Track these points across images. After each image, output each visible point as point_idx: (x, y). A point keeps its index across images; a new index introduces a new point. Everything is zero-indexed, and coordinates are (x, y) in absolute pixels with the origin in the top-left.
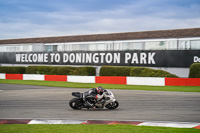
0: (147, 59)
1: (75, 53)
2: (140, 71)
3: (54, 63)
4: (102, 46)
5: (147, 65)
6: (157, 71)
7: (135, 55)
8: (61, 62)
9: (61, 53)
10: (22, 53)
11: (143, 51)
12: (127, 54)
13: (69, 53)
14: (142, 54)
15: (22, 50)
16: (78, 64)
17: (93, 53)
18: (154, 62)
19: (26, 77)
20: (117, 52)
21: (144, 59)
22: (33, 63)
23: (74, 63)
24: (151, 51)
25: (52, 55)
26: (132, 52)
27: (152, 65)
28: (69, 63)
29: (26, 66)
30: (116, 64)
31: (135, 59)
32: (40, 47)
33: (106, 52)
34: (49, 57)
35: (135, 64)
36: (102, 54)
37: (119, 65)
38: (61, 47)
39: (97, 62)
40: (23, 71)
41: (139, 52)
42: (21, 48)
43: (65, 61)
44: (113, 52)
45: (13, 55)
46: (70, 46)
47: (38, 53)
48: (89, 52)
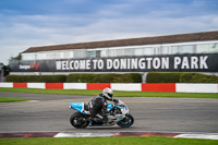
0: (198, 63)
1: (119, 58)
2: (191, 76)
3: (98, 70)
4: (149, 50)
5: (199, 70)
6: (209, 77)
7: (185, 59)
8: (105, 69)
9: (104, 59)
10: (63, 60)
11: (194, 55)
12: (176, 58)
13: (113, 59)
14: (193, 58)
15: (62, 57)
16: (123, 70)
17: (139, 58)
18: (206, 67)
19: (67, 86)
20: (165, 56)
21: (195, 63)
22: (75, 70)
23: (119, 70)
24: (203, 55)
25: (95, 61)
26: (182, 56)
27: (204, 70)
28: (113, 70)
29: (67, 74)
30: (165, 70)
31: (185, 64)
32: (82, 53)
33: (153, 57)
34: (92, 63)
35: (185, 70)
36: (149, 59)
37: (167, 70)
38: (104, 52)
39: (143, 68)
40: (64, 79)
41: (189, 56)
42: (62, 54)
43: (108, 68)
44: (160, 57)
45: (53, 62)
46: (114, 52)
47: (79, 60)
48: (134, 57)
